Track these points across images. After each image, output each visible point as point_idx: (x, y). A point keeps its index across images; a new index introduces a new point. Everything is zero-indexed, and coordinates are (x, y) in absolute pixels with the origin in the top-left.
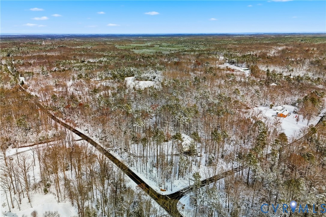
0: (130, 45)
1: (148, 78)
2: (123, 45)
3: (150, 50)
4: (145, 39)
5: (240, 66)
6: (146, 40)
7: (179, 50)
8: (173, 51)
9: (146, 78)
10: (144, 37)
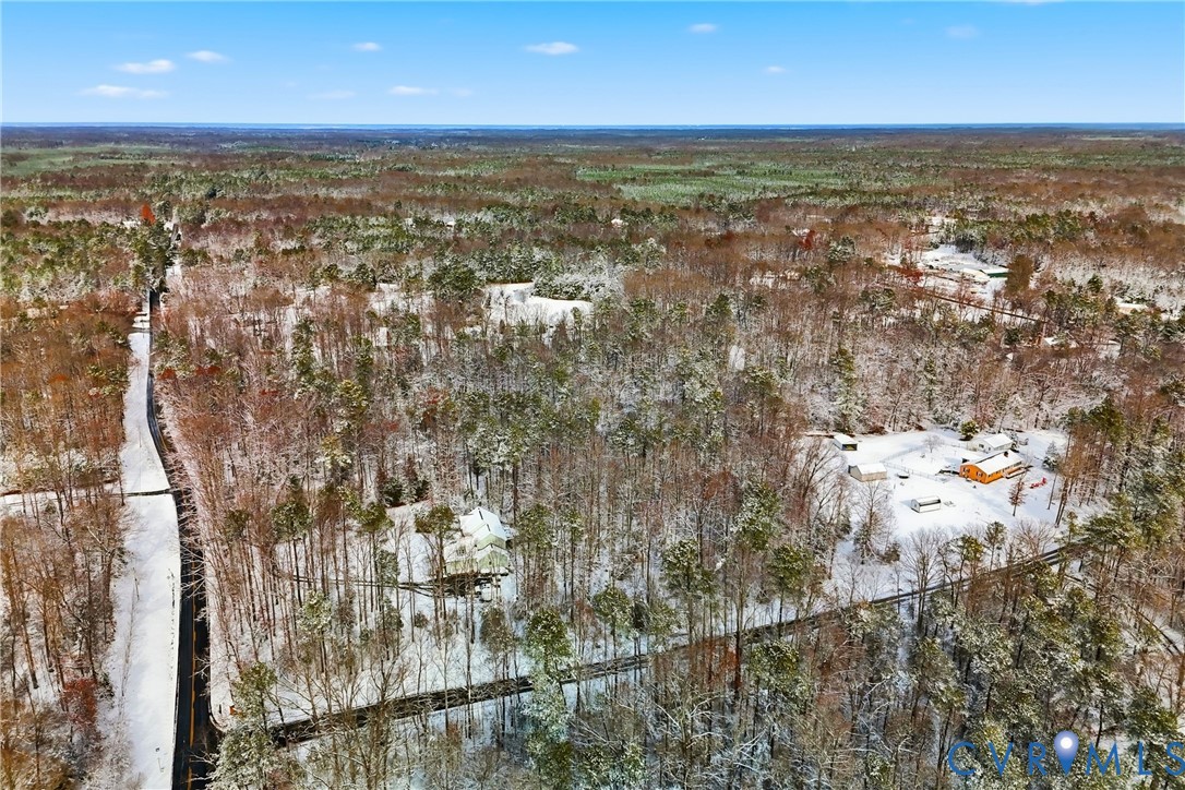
0: (632, 169)
1: (579, 288)
2: (606, 169)
3: (688, 187)
4: (712, 144)
5: (989, 261)
6: (718, 148)
7: (800, 187)
8: (773, 191)
9: (571, 290)
10: (719, 137)
